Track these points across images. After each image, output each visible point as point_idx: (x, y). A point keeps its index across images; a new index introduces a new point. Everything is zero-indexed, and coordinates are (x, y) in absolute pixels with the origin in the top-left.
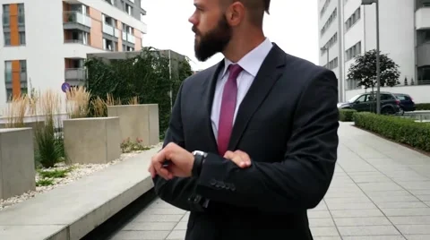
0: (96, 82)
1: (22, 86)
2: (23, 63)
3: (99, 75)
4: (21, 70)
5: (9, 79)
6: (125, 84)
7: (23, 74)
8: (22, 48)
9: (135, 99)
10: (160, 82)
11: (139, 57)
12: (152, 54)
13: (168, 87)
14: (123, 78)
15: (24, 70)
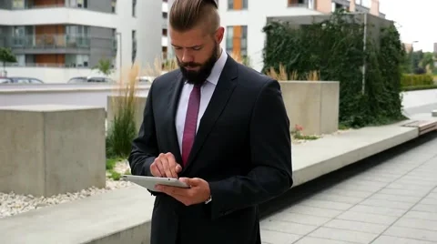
0: (274, 51)
1: (243, 53)
2: (244, 28)
3: (279, 44)
4: (241, 36)
5: (231, 46)
6: (308, 56)
7: (243, 41)
8: (244, 12)
9: (315, 73)
10: (350, 54)
11: (327, 22)
12: (343, 18)
13: (361, 60)
14: (306, 47)
15: (245, 36)
